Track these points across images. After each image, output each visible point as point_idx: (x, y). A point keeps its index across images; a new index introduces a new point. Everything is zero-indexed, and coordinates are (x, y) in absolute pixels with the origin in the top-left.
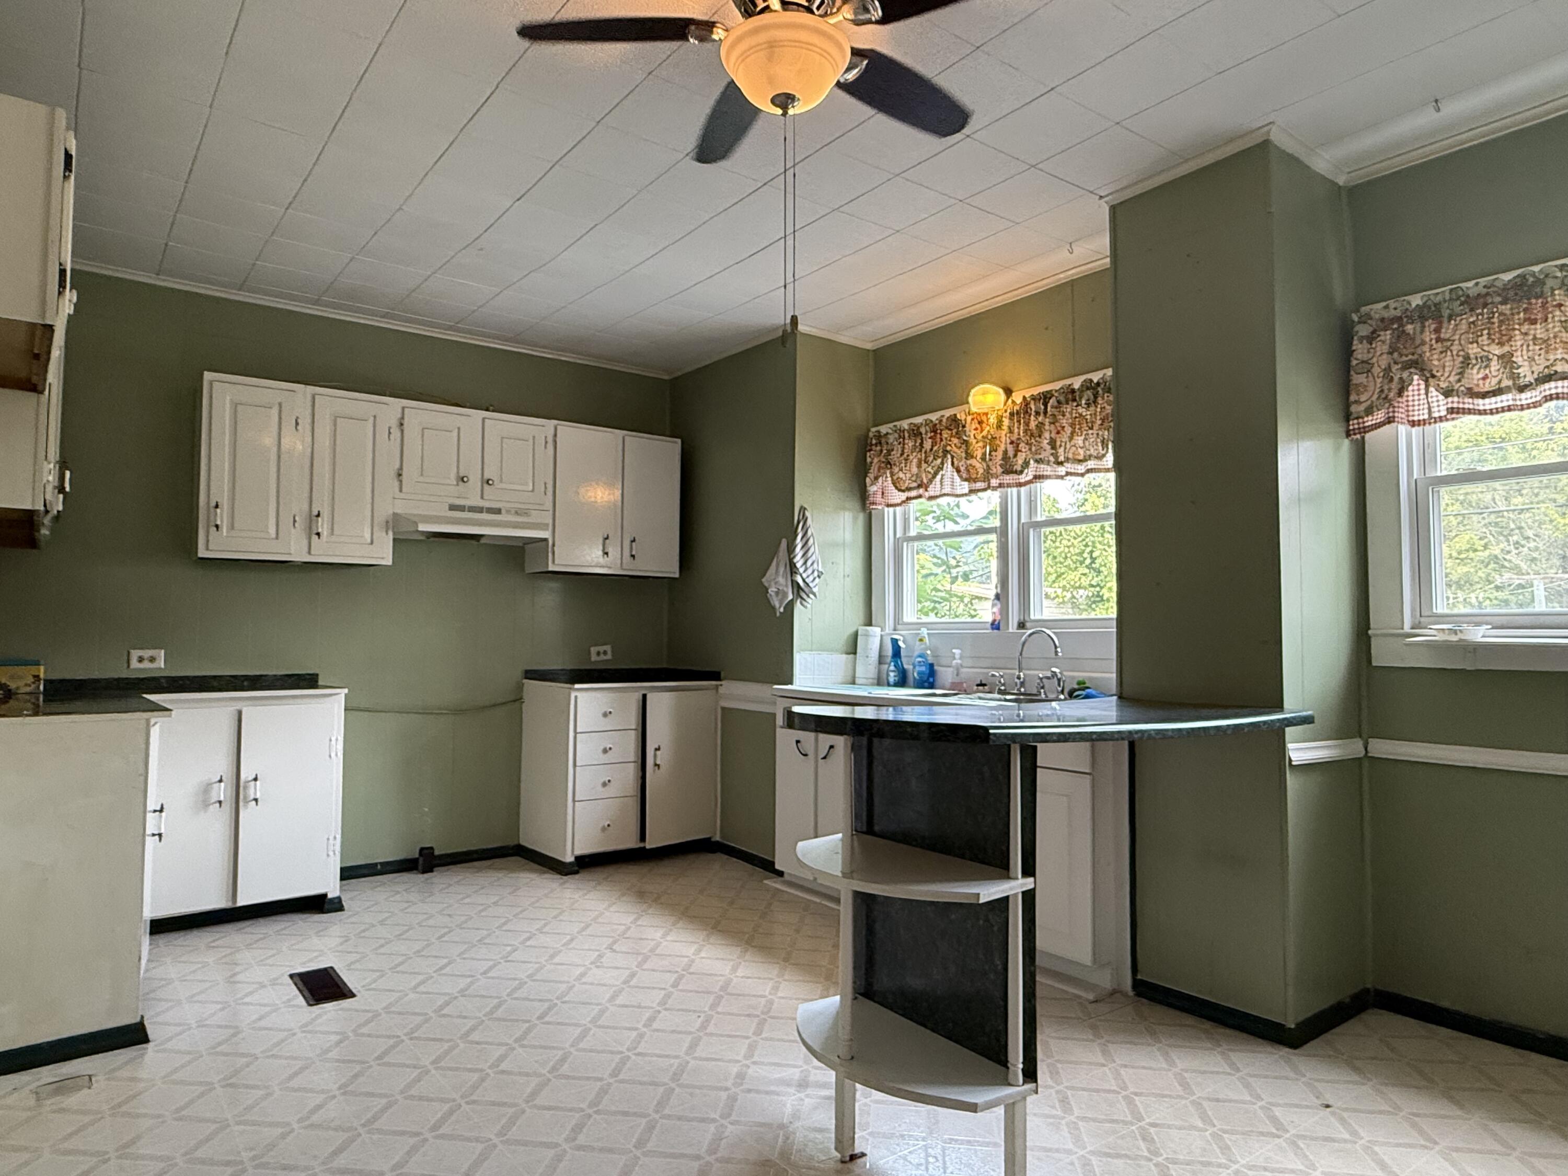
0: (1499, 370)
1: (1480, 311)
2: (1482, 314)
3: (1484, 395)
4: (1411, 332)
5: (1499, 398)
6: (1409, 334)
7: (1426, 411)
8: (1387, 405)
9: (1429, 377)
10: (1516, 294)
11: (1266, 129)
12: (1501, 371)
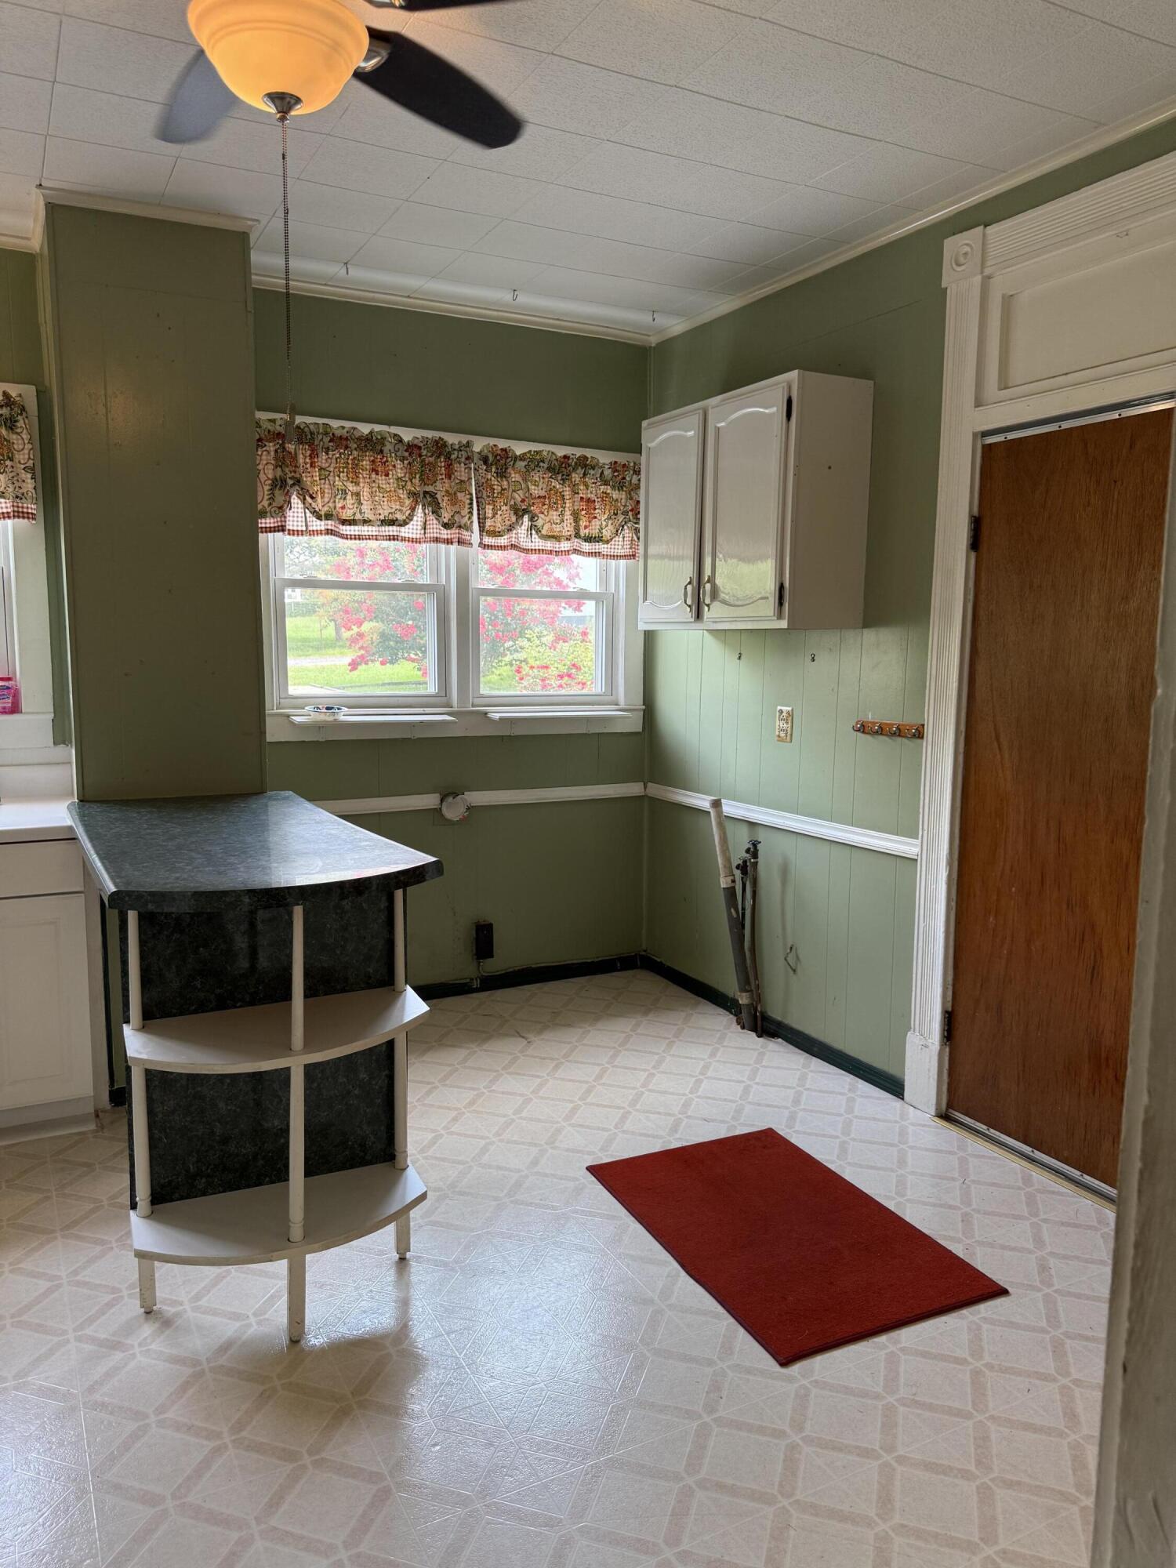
0: (353, 504)
1: (342, 451)
2: (344, 454)
3: (344, 522)
4: (293, 451)
5: (352, 527)
6: (290, 453)
7: (304, 524)
8: (281, 514)
9: (305, 494)
10: (366, 446)
11: (250, 223)
12: (355, 506)
